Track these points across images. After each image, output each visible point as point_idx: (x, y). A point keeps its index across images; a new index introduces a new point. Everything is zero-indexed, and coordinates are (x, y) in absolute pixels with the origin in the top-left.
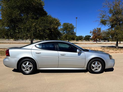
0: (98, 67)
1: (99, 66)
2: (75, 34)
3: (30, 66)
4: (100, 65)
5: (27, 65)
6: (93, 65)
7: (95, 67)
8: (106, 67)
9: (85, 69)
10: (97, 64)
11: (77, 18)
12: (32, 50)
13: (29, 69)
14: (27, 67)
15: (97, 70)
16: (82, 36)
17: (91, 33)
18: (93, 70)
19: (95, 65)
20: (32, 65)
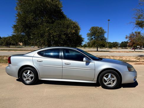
0: (111, 80)
1: (113, 79)
2: (105, 39)
3: (31, 75)
4: (115, 78)
5: (28, 75)
6: (105, 78)
7: (108, 81)
8: (123, 82)
9: (95, 82)
10: (110, 77)
11: (109, 20)
12: (33, 58)
13: (30, 79)
14: (28, 76)
15: (110, 84)
16: (117, 42)
17: (126, 38)
18: (105, 84)
19: (108, 79)
20: (33, 75)
